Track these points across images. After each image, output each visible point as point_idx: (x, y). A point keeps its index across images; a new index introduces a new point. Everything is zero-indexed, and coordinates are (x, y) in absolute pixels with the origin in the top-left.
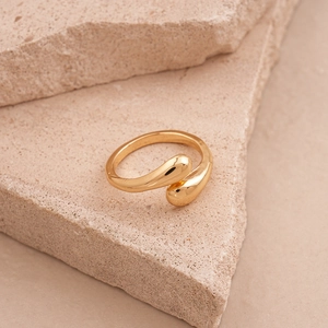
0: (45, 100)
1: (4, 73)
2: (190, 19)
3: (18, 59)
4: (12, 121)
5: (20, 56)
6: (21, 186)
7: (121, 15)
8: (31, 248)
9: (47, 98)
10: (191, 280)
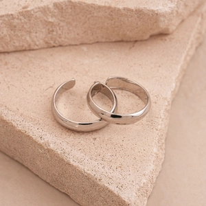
0: (32, 52)
1: (5, 29)
2: (142, 7)
3: (16, 21)
4: (6, 64)
5: (18, 19)
6: (6, 112)
8: (8, 156)
9: (33, 50)
10: (118, 197)
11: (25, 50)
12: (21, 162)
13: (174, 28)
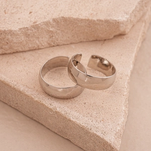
1: (23, 37)
2: (108, 18)
3: (29, 31)
4: (24, 59)
5: (31, 30)
6: (27, 89)
7: (77, 14)
8: (29, 117)
9: (41, 49)
10: (103, 139)
11: (35, 49)
12: (38, 121)
13: (129, 30)
